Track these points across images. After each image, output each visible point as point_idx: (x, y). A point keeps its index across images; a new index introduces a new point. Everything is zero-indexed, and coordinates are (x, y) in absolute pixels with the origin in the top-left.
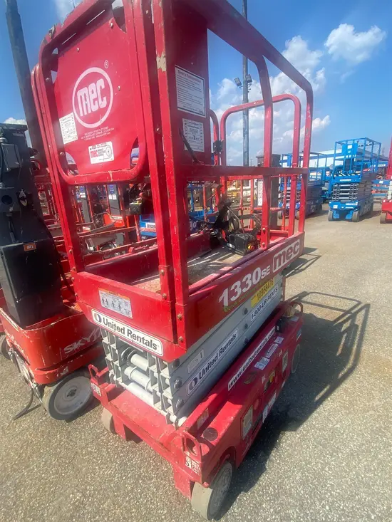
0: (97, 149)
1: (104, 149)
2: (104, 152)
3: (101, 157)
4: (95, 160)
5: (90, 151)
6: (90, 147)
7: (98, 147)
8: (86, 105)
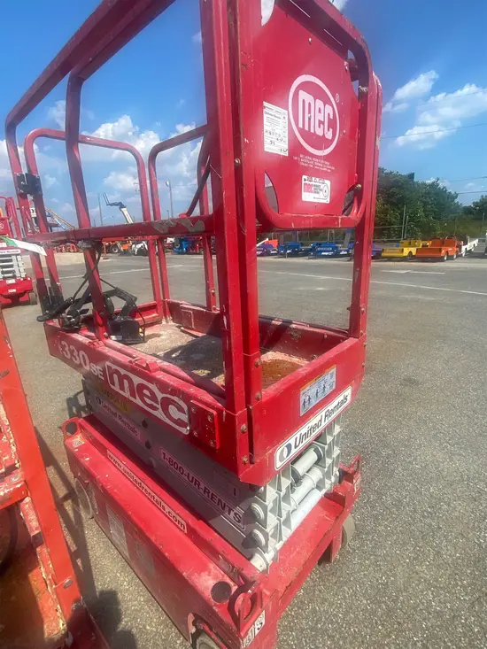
0: (313, 183)
1: (322, 186)
2: (321, 190)
3: (316, 196)
4: (307, 197)
5: (303, 182)
6: (304, 177)
7: (315, 181)
8: (310, 119)
